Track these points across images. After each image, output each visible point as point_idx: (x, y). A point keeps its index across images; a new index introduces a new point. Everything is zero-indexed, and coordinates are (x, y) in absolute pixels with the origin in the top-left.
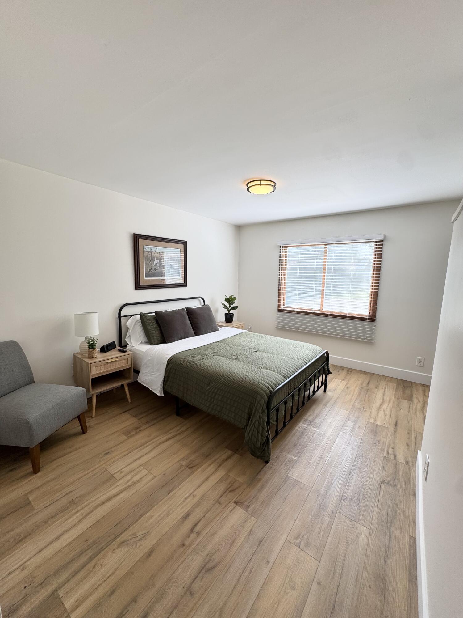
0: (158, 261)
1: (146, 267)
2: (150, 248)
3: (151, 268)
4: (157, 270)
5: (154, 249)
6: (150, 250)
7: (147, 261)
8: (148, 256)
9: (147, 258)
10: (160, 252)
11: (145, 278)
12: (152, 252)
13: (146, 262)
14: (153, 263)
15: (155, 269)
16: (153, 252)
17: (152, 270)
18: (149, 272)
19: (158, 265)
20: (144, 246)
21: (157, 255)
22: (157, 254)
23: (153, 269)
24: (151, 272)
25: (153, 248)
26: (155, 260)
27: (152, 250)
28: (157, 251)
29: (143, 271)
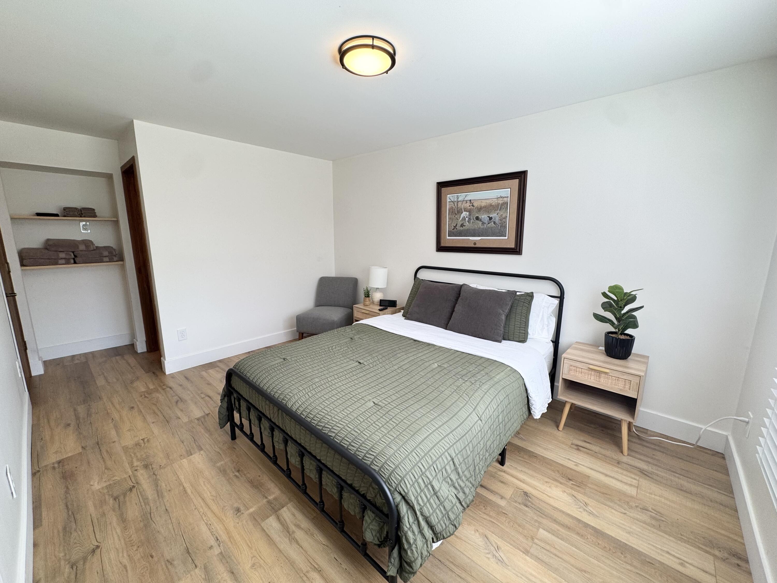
0: (468, 213)
1: (450, 223)
2: (455, 197)
3: (457, 224)
4: (465, 226)
5: (462, 196)
6: (456, 200)
7: (452, 214)
8: (452, 207)
9: (451, 211)
10: (470, 200)
11: (448, 238)
12: (458, 202)
13: (450, 216)
14: (460, 217)
15: (462, 225)
16: (460, 201)
17: (457, 227)
18: (453, 229)
19: (467, 219)
20: (448, 195)
21: (465, 205)
22: (466, 202)
23: (460, 226)
24: (457, 229)
25: (460, 195)
26: (462, 213)
27: (459, 200)
28: (466, 199)
29: (446, 228)
